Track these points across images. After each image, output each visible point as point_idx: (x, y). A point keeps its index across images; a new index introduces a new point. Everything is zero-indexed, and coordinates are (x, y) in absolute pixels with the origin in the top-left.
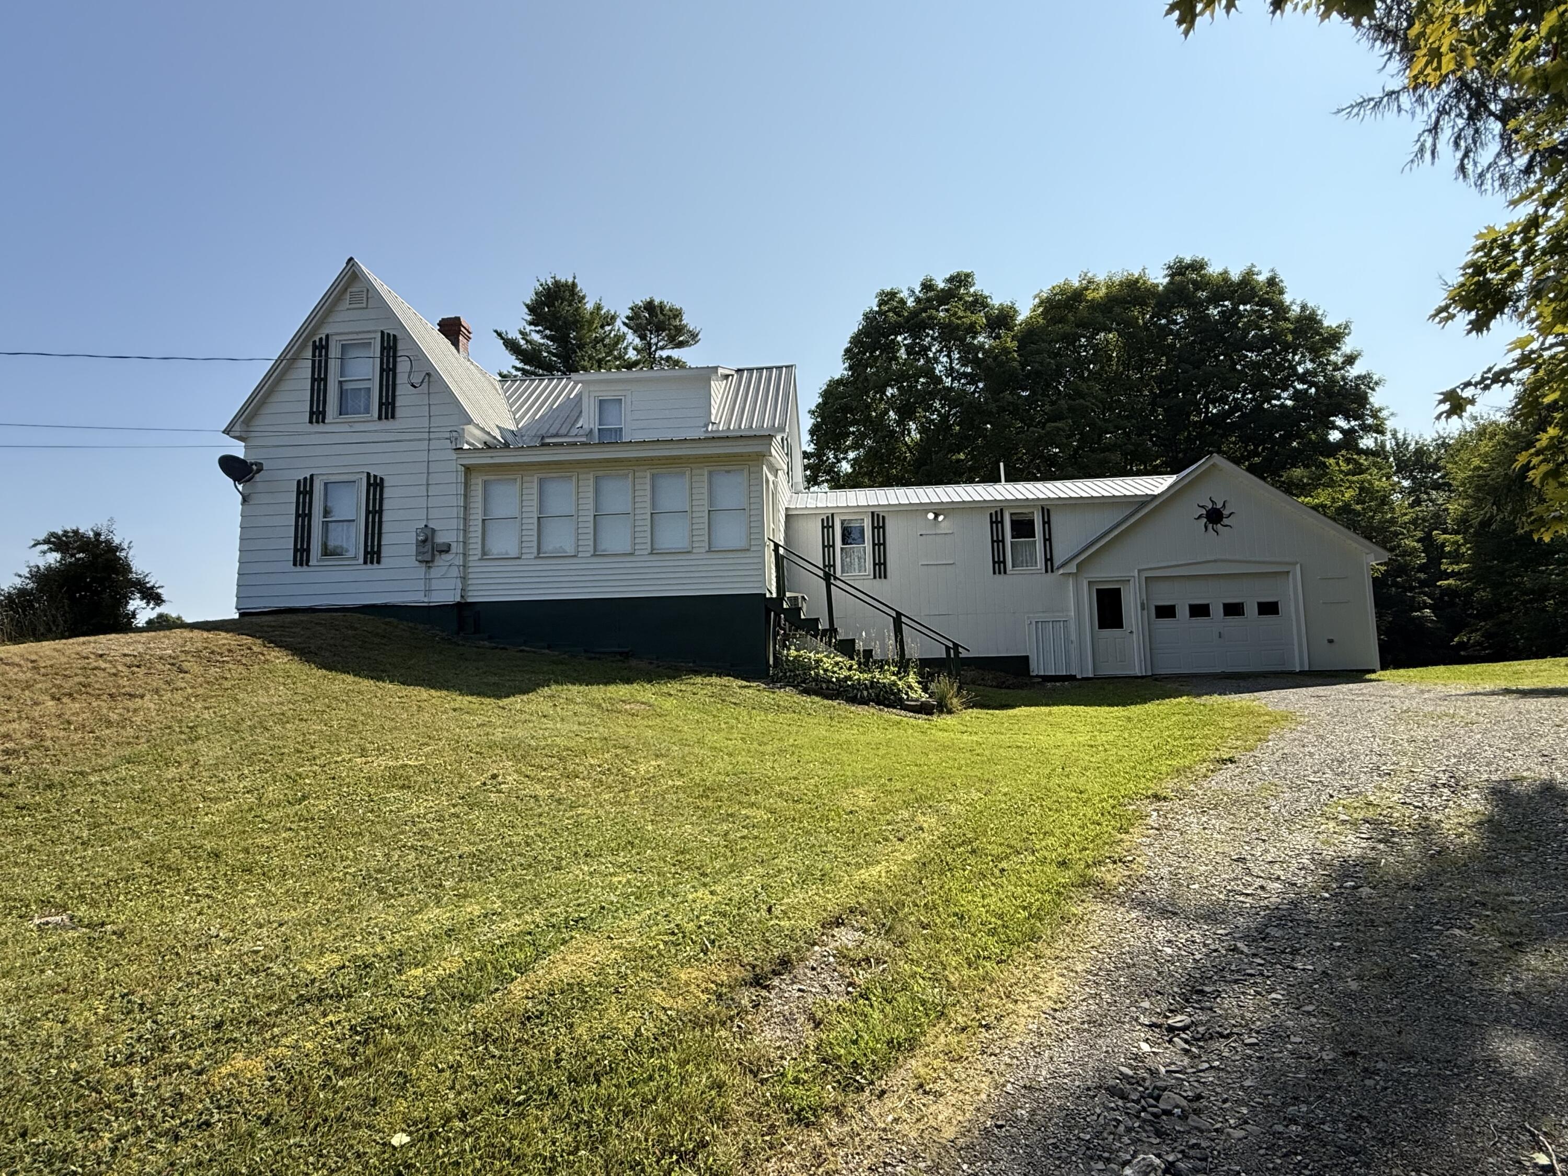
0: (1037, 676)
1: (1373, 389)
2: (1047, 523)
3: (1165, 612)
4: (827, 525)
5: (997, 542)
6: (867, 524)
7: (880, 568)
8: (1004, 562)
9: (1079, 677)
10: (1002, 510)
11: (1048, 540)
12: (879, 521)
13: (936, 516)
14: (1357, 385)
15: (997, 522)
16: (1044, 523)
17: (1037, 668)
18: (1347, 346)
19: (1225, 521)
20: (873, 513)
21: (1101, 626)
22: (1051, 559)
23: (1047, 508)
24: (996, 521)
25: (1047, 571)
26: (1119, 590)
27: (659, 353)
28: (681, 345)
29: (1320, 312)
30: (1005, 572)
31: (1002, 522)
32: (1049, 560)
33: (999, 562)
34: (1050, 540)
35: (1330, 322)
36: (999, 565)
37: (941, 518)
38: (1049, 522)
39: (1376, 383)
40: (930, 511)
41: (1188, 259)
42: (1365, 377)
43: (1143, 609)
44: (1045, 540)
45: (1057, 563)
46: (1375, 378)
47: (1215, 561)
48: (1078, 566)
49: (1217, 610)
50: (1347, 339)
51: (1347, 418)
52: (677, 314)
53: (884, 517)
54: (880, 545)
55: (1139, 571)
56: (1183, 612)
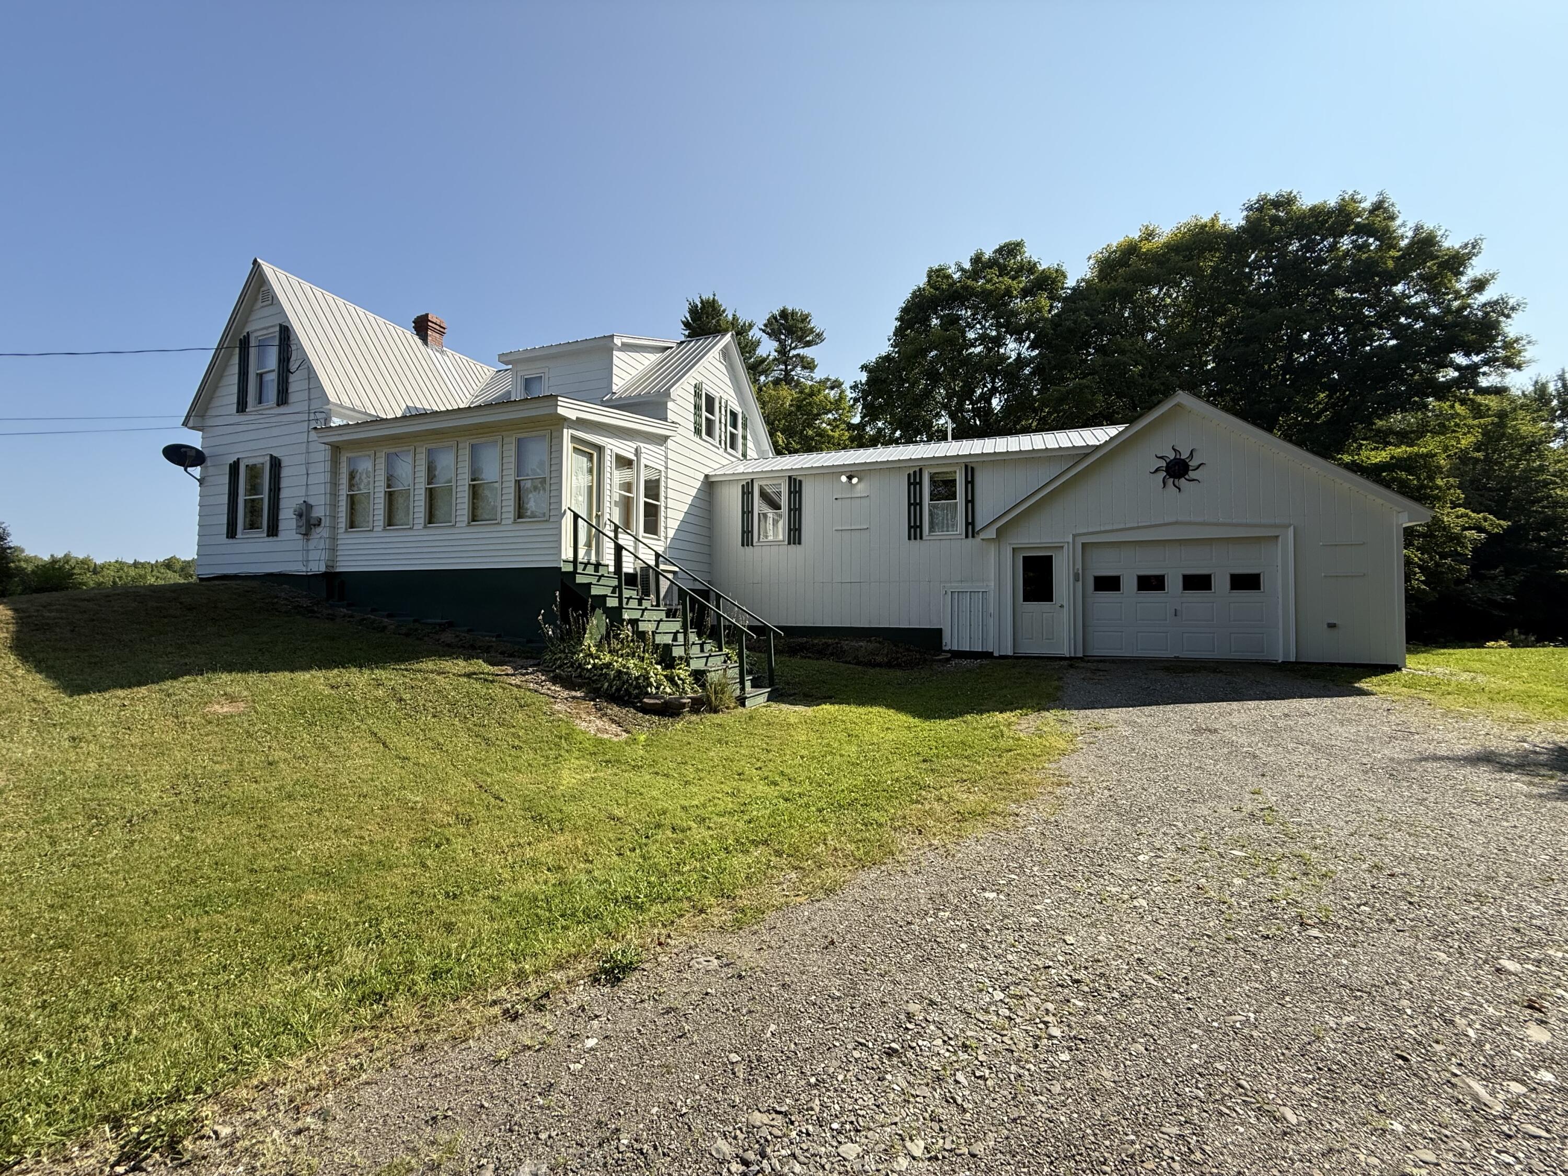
0: (950, 651)
1: (1508, 316)
2: (970, 482)
3: (1108, 584)
4: (747, 491)
5: (914, 504)
6: (784, 490)
7: (795, 534)
8: (921, 527)
9: (996, 654)
10: (921, 470)
11: (970, 502)
12: (795, 485)
13: (850, 478)
14: (1487, 314)
15: (915, 484)
16: (967, 482)
17: (950, 642)
18: (1475, 269)
19: (1192, 474)
20: (790, 477)
21: (1026, 599)
22: (973, 524)
23: (970, 467)
24: (914, 482)
25: (967, 536)
26: (1051, 557)
27: (793, 353)
28: (808, 344)
29: (1439, 233)
30: (921, 538)
31: (920, 483)
32: (970, 524)
33: (915, 527)
34: (972, 501)
35: (1451, 242)
36: (915, 530)
37: (855, 480)
38: (972, 482)
39: (1513, 309)
40: (842, 473)
41: (1272, 195)
42: (1496, 303)
43: (1076, 579)
44: (967, 502)
45: (978, 527)
46: (1512, 302)
47: (1176, 523)
48: (999, 531)
49: (1174, 583)
50: (1474, 261)
51: (1467, 354)
52: (805, 318)
53: (800, 482)
54: (796, 511)
55: (1074, 536)
56: (1129, 583)
